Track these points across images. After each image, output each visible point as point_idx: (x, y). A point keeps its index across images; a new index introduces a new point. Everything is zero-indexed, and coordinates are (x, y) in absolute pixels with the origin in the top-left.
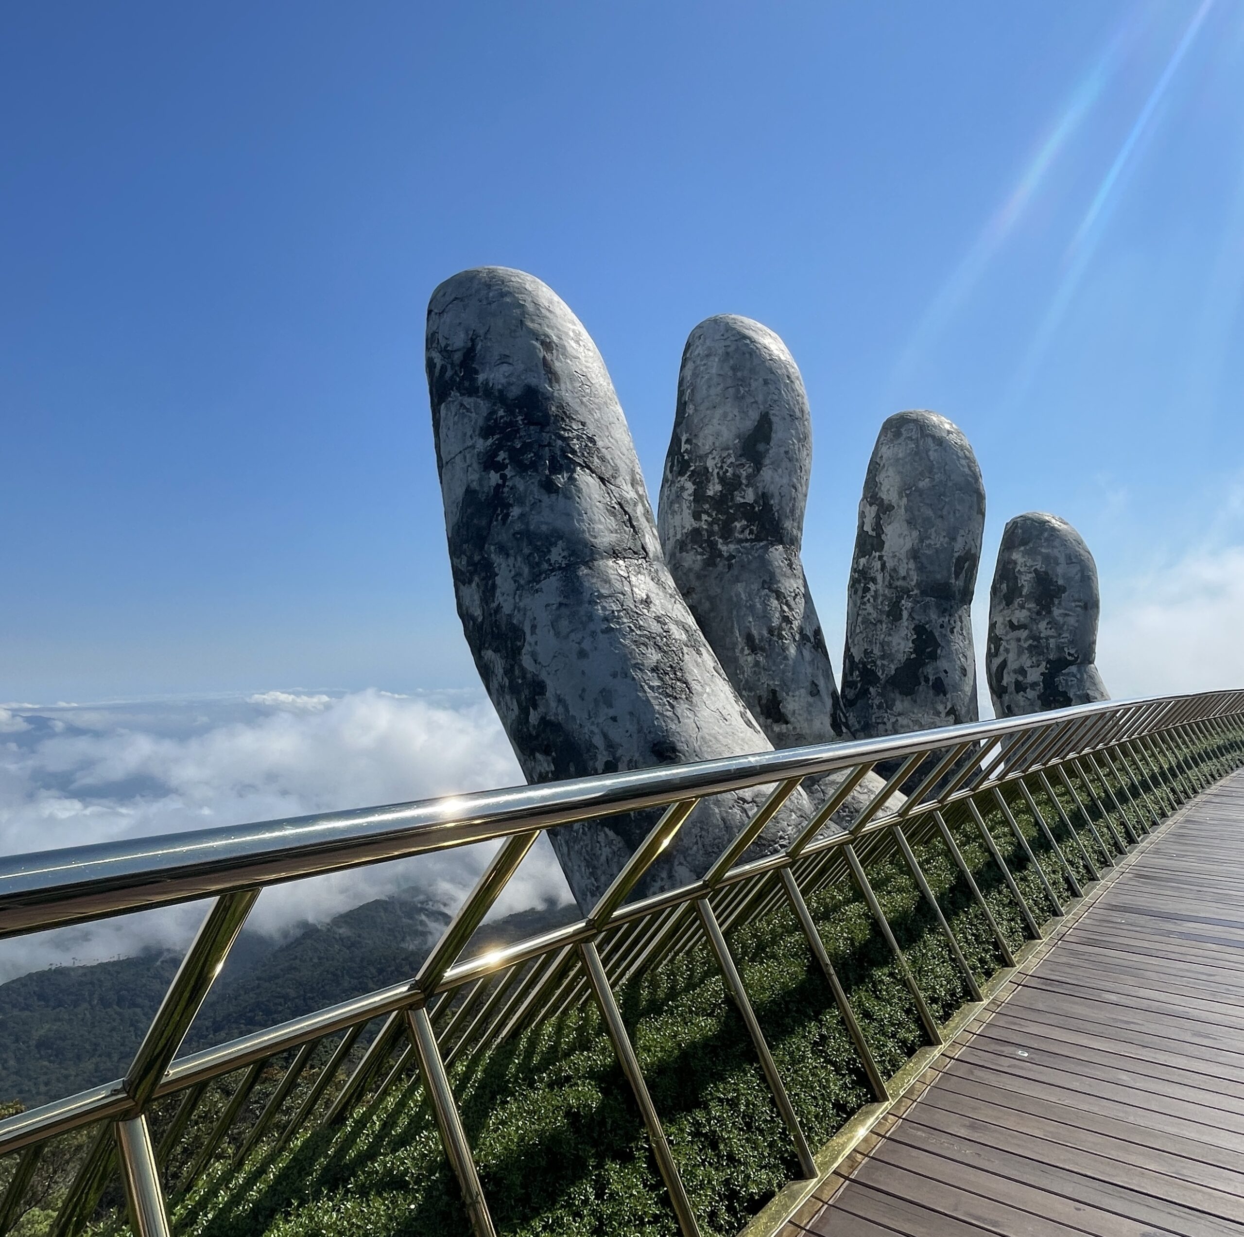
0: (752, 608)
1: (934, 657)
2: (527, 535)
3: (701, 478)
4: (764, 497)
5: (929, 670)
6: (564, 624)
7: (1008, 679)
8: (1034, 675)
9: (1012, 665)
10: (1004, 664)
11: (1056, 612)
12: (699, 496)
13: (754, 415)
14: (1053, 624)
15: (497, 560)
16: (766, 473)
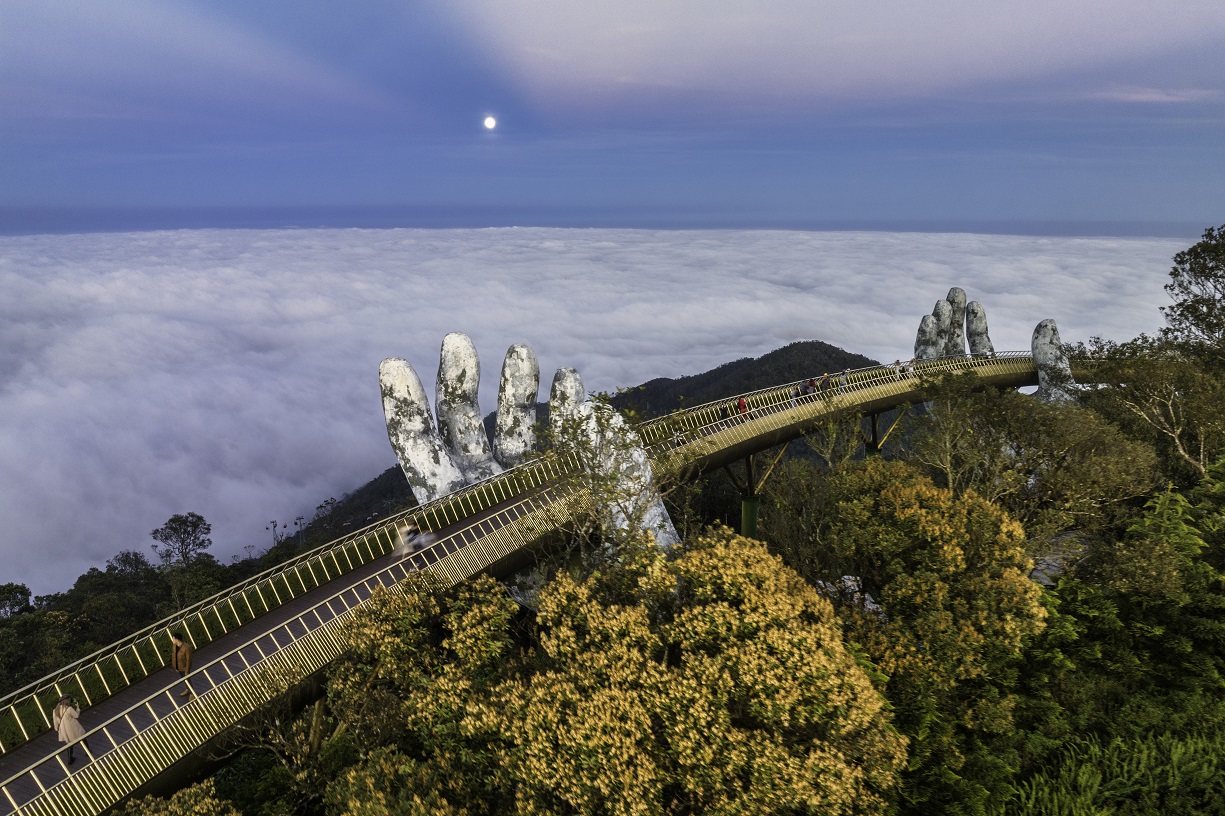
3: (446, 386)
4: (464, 392)
11: (566, 404)
12: (446, 391)
13: (461, 370)
14: (565, 408)
16: (465, 385)
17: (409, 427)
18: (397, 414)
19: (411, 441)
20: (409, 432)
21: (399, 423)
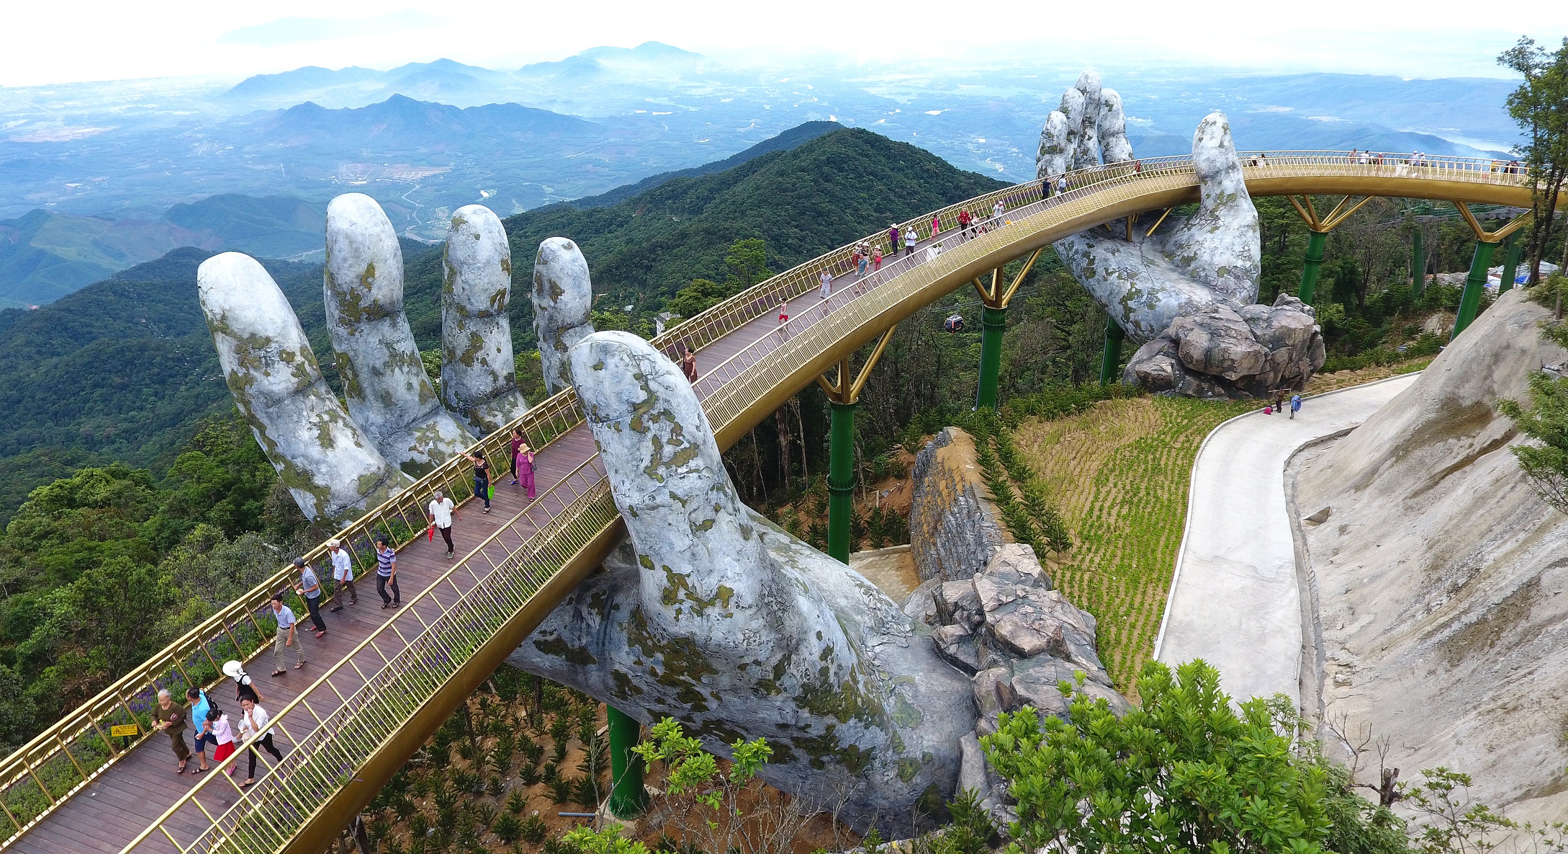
5: (479, 354)
11: (559, 302)
14: (558, 309)
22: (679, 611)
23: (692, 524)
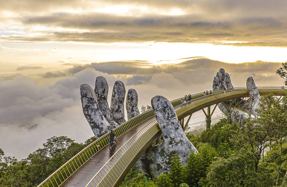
0: (103, 107)
1: (120, 108)
2: (92, 109)
3: (99, 95)
4: (104, 96)
5: (119, 110)
6: (95, 115)
7: (128, 108)
8: (131, 108)
9: (128, 107)
10: (128, 106)
11: (133, 101)
12: (98, 96)
13: (104, 89)
14: (133, 102)
15: (89, 110)
16: (105, 94)
17: (93, 108)
18: (88, 103)
19: (94, 112)
20: (93, 109)
21: (89, 106)
22: (173, 146)
23: (175, 128)
